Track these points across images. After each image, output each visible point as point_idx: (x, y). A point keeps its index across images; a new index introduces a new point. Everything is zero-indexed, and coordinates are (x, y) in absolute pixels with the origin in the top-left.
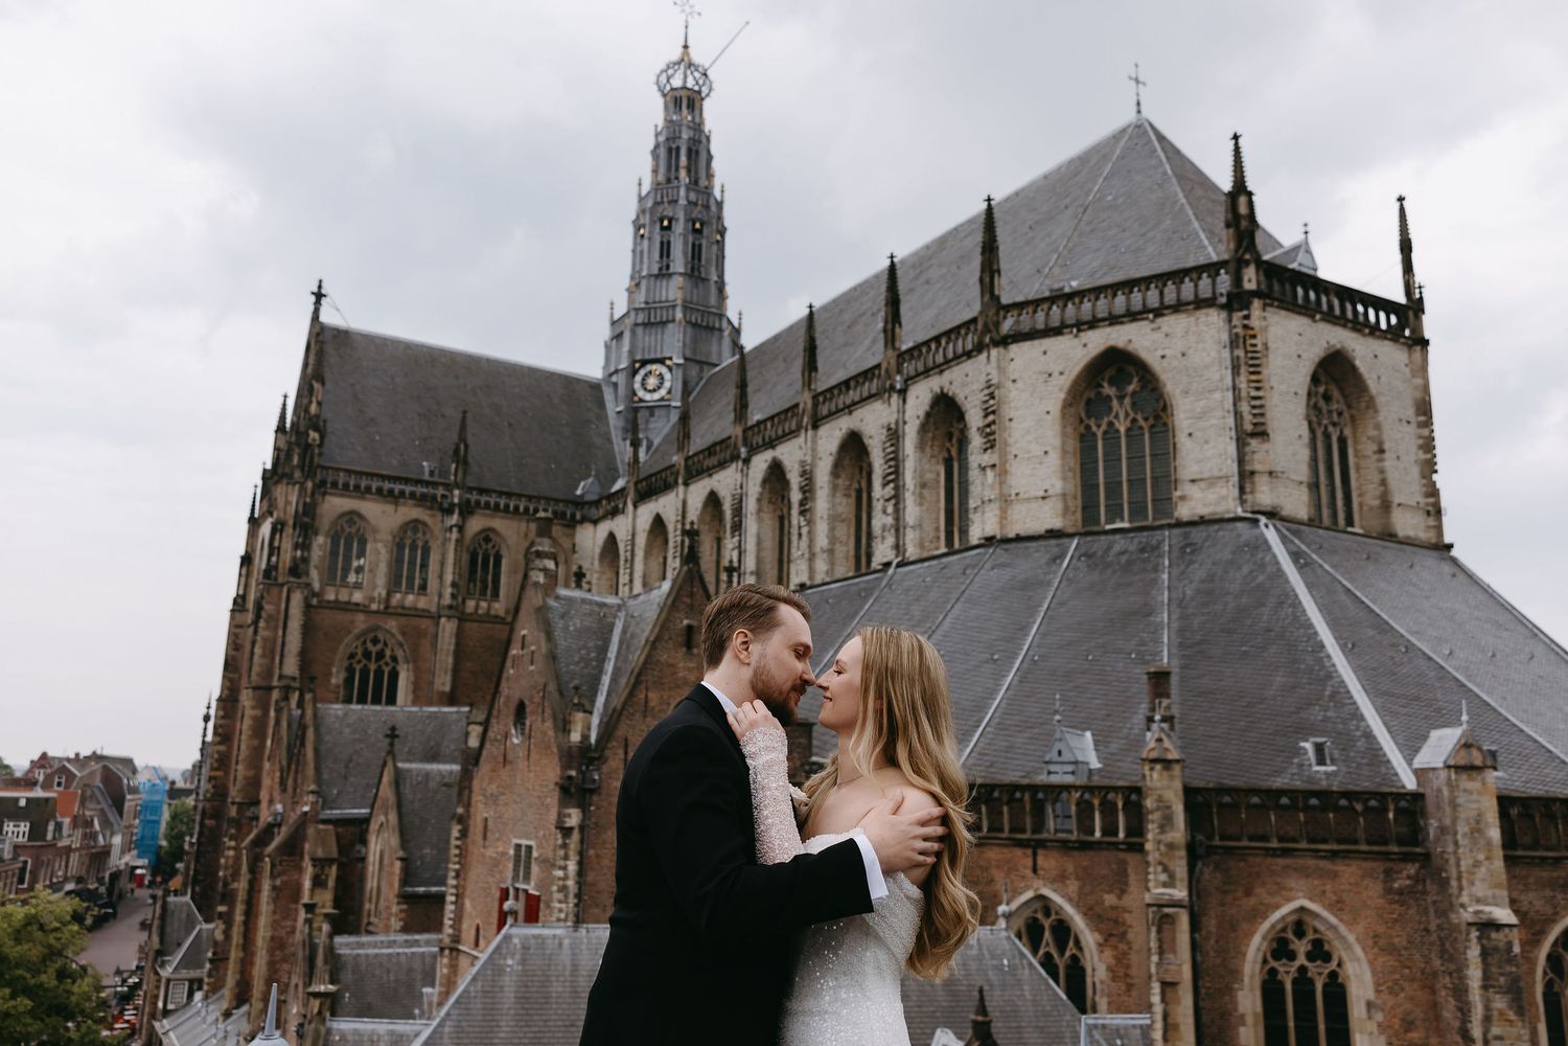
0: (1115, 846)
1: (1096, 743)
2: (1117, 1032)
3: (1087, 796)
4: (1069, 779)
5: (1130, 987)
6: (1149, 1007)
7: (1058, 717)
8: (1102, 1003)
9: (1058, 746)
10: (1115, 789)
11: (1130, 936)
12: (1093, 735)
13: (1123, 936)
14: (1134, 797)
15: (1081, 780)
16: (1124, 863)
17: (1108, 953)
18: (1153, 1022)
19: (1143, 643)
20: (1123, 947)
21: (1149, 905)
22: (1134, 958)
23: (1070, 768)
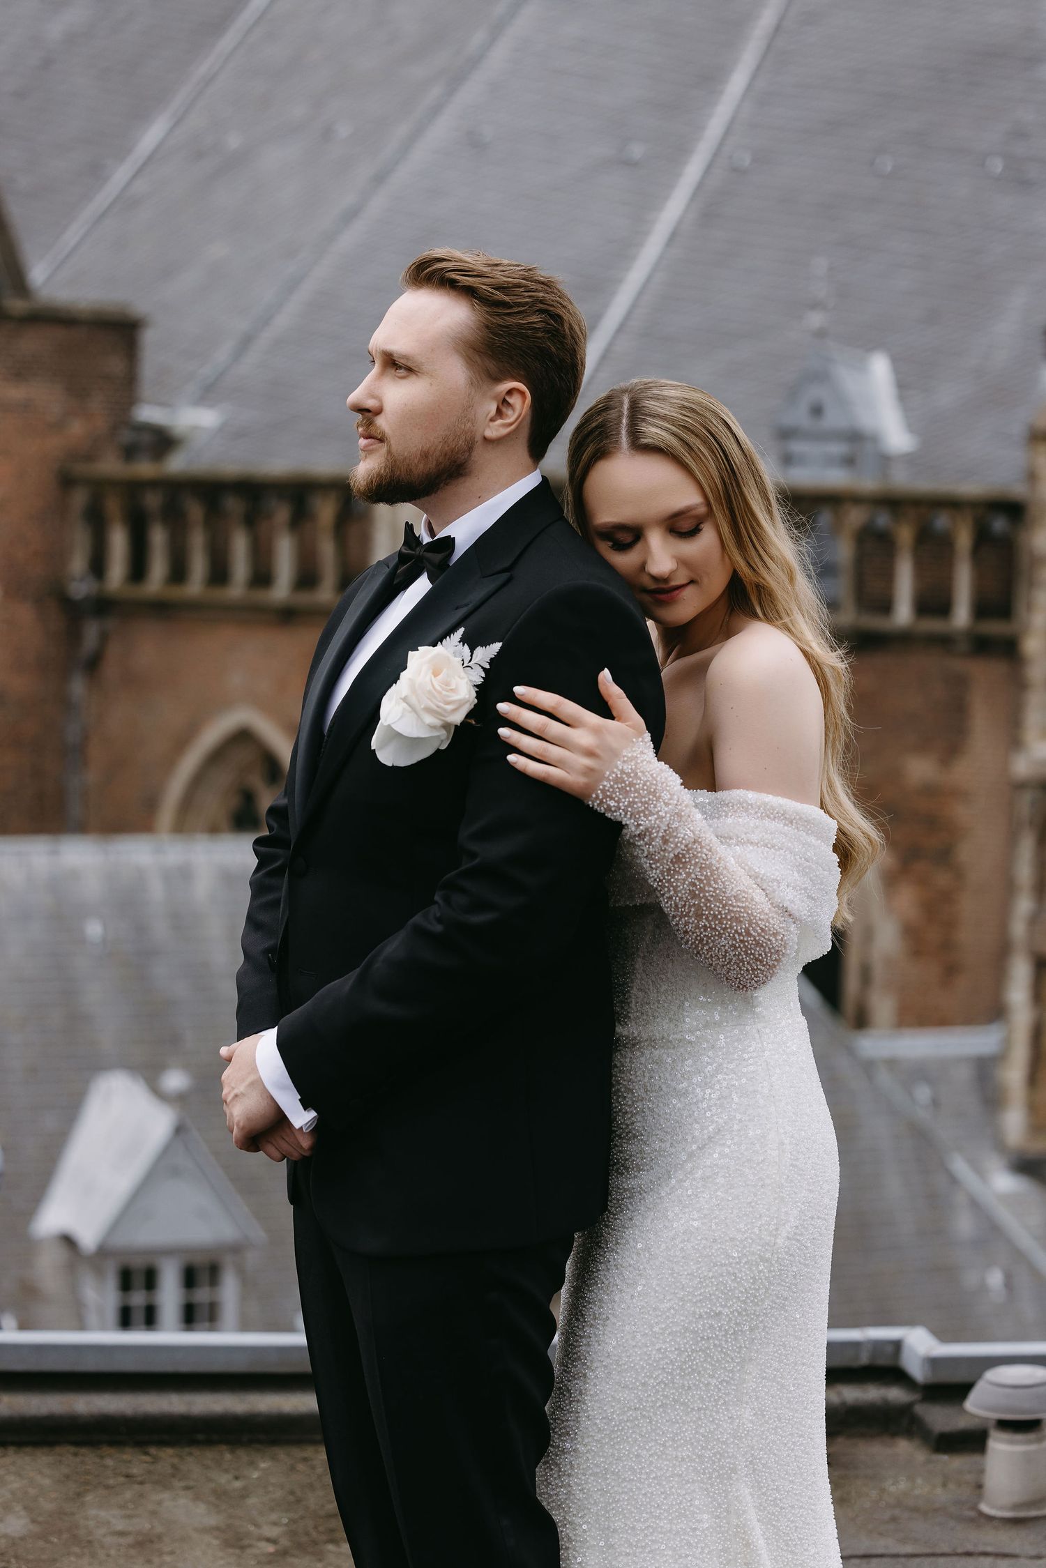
0: (944, 642)
1: (904, 387)
2: (919, 1072)
3: (883, 520)
4: (835, 478)
5: (951, 971)
6: (996, 1012)
7: (816, 319)
8: (883, 1006)
9: (815, 392)
10: (952, 504)
11: (966, 853)
12: (898, 363)
13: (944, 856)
14: (999, 524)
15: (868, 483)
16: (960, 684)
17: (907, 898)
18: (1007, 1044)
19: (1020, 134)
20: (942, 879)
21: (1020, 786)
22: (969, 907)
23: (838, 449)
